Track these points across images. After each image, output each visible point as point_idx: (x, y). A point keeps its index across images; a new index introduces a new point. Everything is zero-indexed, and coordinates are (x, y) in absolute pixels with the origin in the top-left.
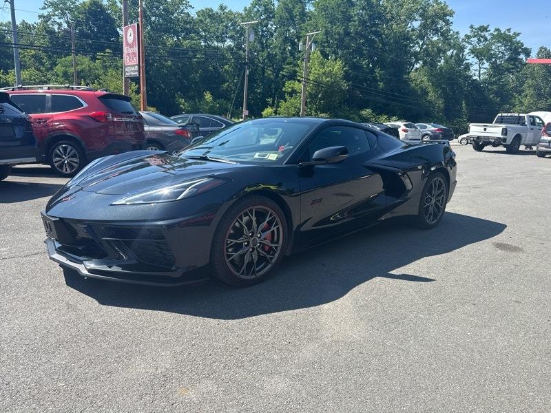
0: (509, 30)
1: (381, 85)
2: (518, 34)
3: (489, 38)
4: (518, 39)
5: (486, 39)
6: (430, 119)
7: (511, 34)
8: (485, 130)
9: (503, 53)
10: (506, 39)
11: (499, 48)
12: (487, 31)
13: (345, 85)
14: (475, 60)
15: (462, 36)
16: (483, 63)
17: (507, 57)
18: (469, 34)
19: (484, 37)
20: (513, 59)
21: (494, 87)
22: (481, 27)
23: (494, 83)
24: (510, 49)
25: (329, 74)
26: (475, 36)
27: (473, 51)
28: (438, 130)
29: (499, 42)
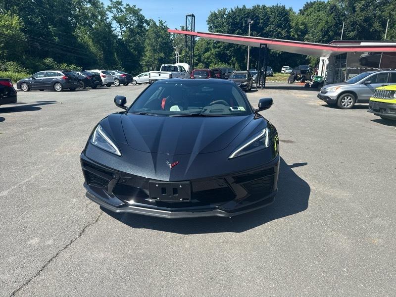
0: (135, 6)
1: (57, 39)
2: (141, 10)
3: (124, 10)
4: (141, 13)
5: (122, 11)
6: (98, 66)
7: (137, 9)
8: (160, 75)
9: (133, 21)
10: (135, 12)
11: (130, 18)
12: (121, 5)
13: (24, 38)
14: (118, 25)
15: (106, 7)
16: (123, 28)
17: (136, 24)
18: (110, 5)
19: (120, 9)
20: (140, 26)
21: (133, 44)
22: (117, 1)
23: (132, 42)
24: (138, 19)
25: (9, 27)
26: (114, 8)
27: (115, 18)
28: (123, 75)
29: (130, 13)
